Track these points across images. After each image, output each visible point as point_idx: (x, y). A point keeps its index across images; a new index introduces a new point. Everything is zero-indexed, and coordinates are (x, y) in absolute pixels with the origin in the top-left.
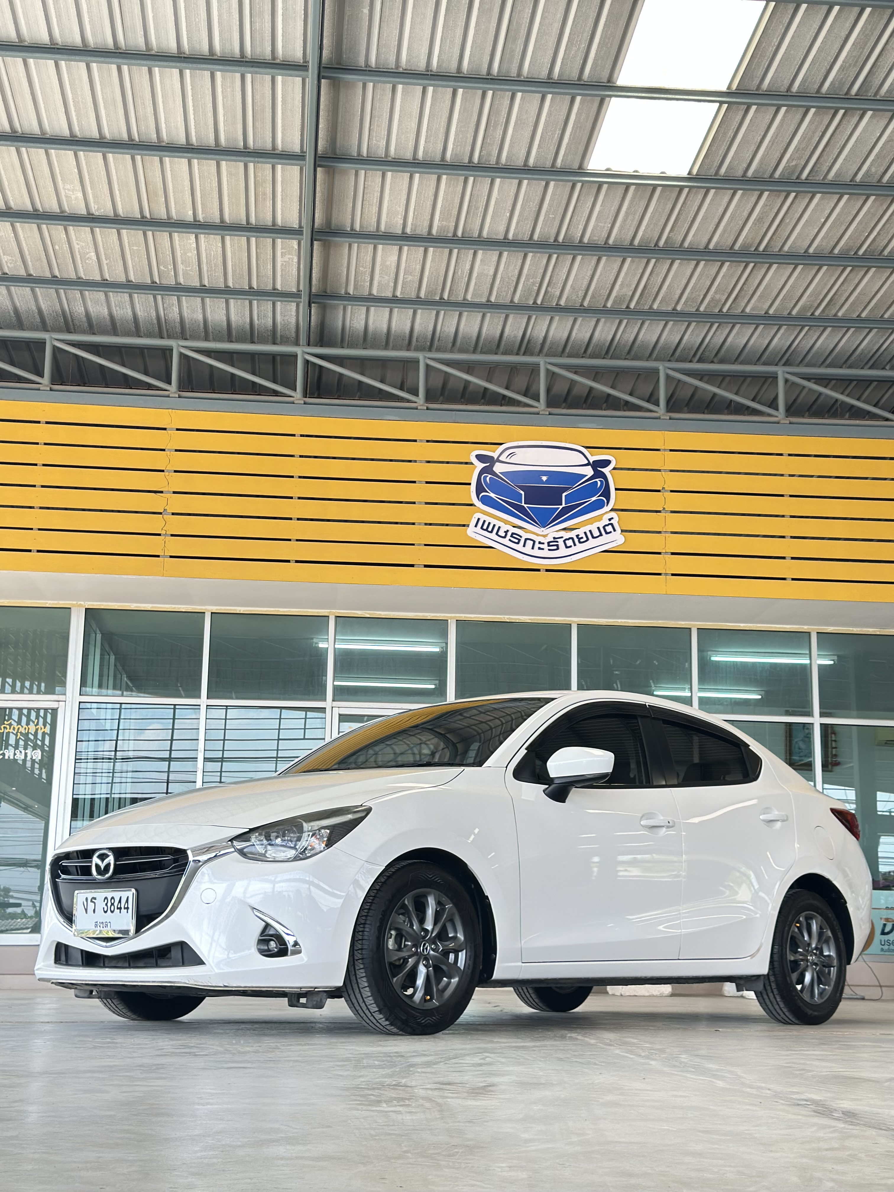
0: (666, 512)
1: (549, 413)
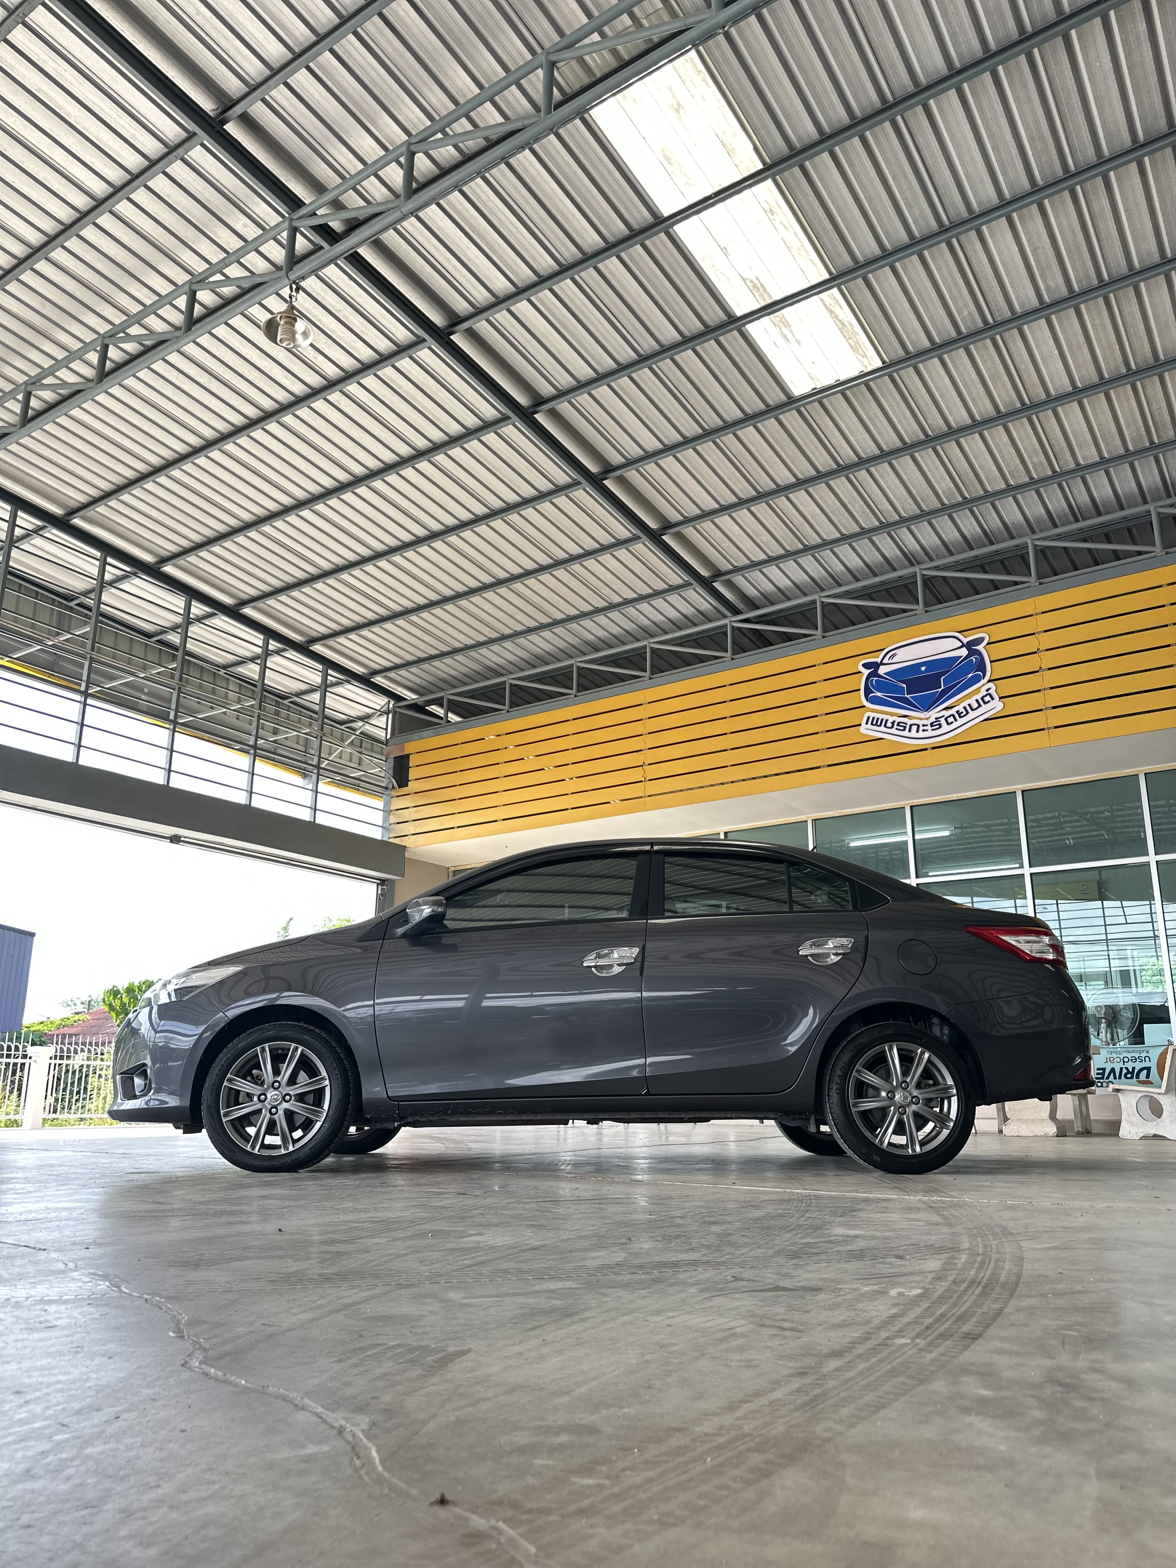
0: (1044, 670)
1: (926, 612)
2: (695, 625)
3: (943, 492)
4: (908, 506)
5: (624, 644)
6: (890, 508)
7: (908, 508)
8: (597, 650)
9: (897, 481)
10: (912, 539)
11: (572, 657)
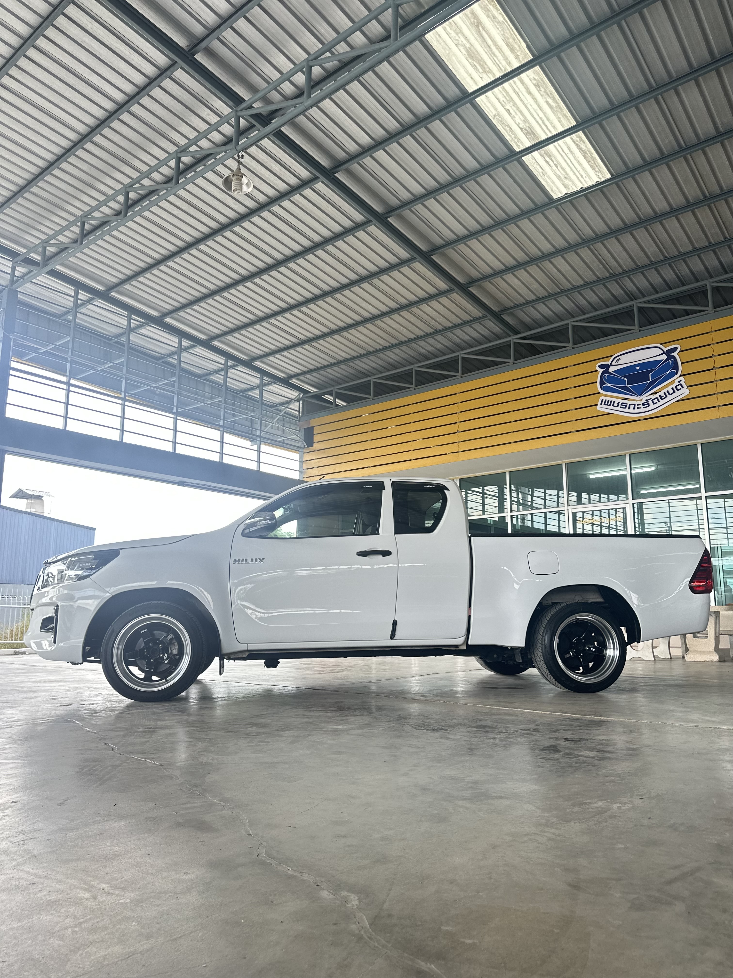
0: (716, 368)
1: (640, 331)
2: (491, 341)
3: (651, 254)
4: (628, 264)
5: (445, 355)
6: (616, 265)
7: (627, 264)
8: (428, 359)
9: (621, 248)
10: (631, 284)
11: (412, 364)
